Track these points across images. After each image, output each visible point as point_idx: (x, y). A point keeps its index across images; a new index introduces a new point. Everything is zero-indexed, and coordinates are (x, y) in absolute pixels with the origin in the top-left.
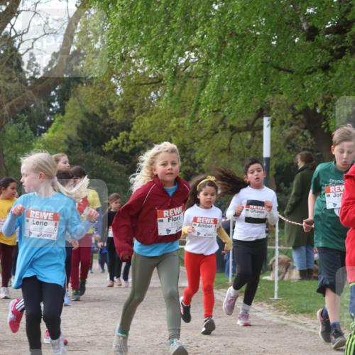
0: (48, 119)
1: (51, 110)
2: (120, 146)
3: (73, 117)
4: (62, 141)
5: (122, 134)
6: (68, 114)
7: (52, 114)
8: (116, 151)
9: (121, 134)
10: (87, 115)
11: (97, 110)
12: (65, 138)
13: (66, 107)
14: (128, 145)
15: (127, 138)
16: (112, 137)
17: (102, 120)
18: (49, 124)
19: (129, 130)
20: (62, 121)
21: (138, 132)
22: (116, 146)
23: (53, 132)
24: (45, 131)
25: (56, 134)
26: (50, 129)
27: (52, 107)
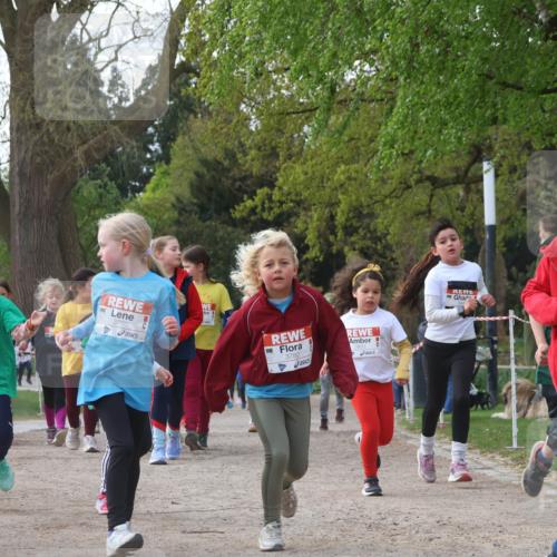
0: (145, 170)
1: (148, 156)
2: (258, 210)
3: (183, 166)
4: (168, 205)
5: (262, 192)
6: (175, 162)
7: (150, 163)
8: (253, 218)
9: (259, 191)
10: (204, 162)
11: (220, 155)
12: (173, 199)
13: (171, 152)
14: (271, 209)
15: (270, 197)
16: (245, 197)
17: (229, 170)
18: (146, 179)
19: (272, 185)
20: (166, 173)
21: (285, 188)
22: (253, 211)
23: (154, 190)
24: (141, 189)
25: (158, 194)
26: (149, 187)
27: (150, 151)
